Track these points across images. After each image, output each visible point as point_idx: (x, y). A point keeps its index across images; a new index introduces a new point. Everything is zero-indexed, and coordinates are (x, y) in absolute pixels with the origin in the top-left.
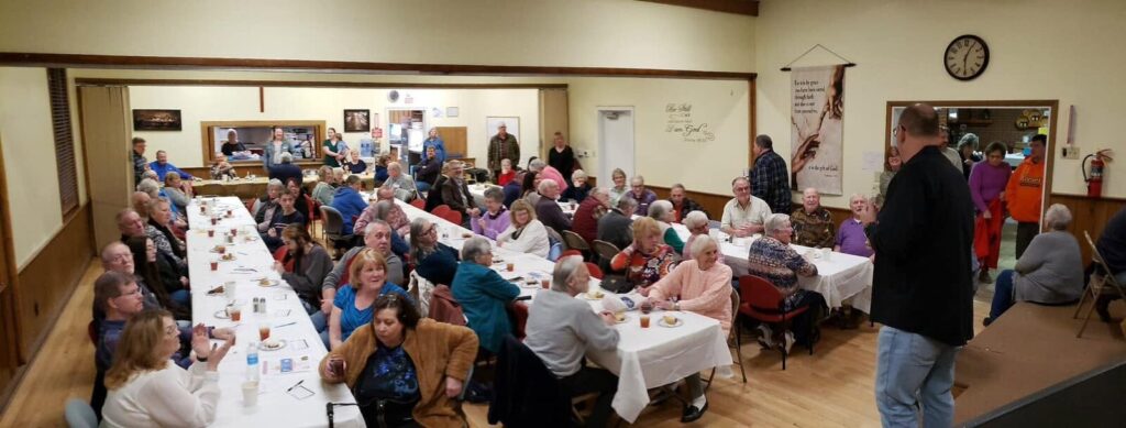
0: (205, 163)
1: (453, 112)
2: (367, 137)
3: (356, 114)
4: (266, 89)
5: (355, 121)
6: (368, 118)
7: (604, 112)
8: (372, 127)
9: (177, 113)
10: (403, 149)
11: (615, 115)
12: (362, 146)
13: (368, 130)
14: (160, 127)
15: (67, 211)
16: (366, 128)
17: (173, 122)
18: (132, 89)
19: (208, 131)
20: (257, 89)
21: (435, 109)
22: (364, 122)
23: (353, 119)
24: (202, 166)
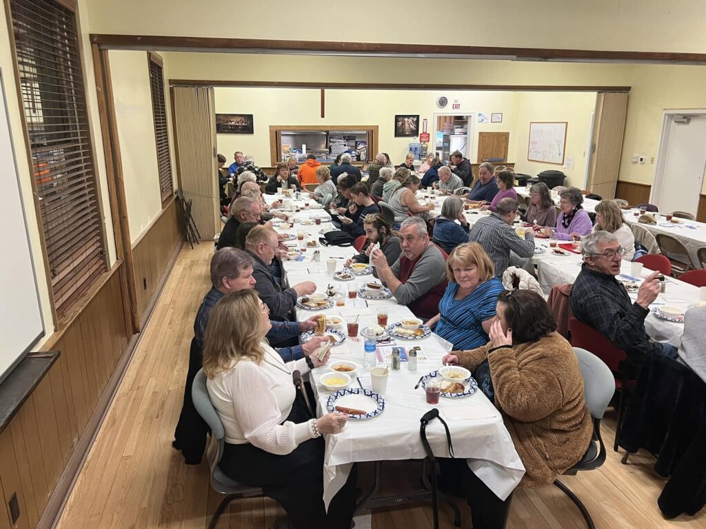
0: (273, 164)
1: (497, 117)
2: (415, 141)
3: (406, 119)
4: (326, 91)
5: (405, 126)
6: (417, 123)
7: (671, 116)
8: (420, 131)
9: (250, 117)
10: (444, 154)
11: (686, 119)
12: (411, 149)
13: (417, 135)
14: (235, 130)
15: (165, 198)
16: (415, 133)
17: (245, 125)
18: (217, 89)
19: (276, 135)
20: (319, 91)
21: (480, 115)
22: (413, 127)
23: (403, 124)
24: (270, 166)
